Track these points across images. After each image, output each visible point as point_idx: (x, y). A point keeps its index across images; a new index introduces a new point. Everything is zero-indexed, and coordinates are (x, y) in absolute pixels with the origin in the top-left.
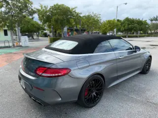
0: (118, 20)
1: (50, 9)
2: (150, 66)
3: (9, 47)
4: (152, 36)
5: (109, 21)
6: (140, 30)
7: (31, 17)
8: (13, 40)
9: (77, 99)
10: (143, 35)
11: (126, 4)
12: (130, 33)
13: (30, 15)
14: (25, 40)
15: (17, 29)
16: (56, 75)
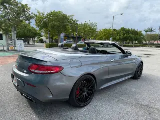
0: (114, 30)
1: (48, 15)
2: (141, 72)
3: (4, 51)
4: (146, 47)
5: (105, 30)
6: (136, 41)
7: (28, 22)
8: (8, 45)
9: (68, 98)
10: (138, 45)
11: (122, 14)
12: (126, 43)
13: (27, 20)
14: (20, 45)
15: (13, 33)
16: (49, 72)
